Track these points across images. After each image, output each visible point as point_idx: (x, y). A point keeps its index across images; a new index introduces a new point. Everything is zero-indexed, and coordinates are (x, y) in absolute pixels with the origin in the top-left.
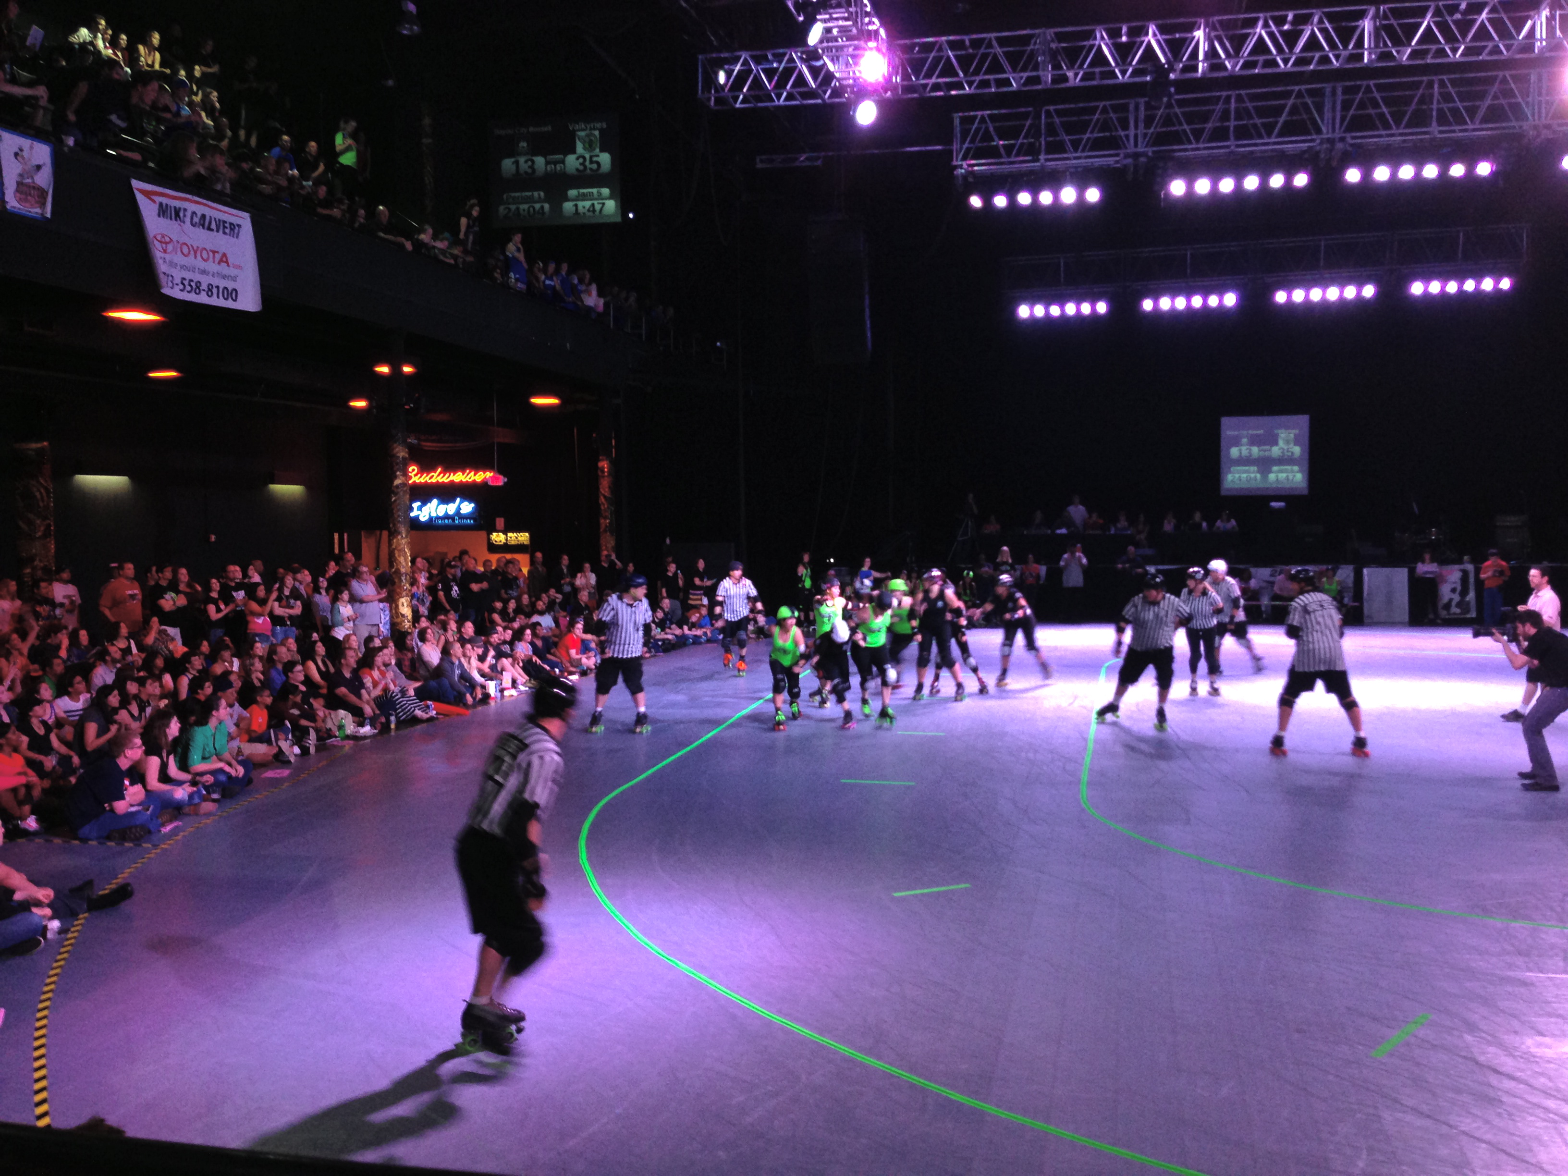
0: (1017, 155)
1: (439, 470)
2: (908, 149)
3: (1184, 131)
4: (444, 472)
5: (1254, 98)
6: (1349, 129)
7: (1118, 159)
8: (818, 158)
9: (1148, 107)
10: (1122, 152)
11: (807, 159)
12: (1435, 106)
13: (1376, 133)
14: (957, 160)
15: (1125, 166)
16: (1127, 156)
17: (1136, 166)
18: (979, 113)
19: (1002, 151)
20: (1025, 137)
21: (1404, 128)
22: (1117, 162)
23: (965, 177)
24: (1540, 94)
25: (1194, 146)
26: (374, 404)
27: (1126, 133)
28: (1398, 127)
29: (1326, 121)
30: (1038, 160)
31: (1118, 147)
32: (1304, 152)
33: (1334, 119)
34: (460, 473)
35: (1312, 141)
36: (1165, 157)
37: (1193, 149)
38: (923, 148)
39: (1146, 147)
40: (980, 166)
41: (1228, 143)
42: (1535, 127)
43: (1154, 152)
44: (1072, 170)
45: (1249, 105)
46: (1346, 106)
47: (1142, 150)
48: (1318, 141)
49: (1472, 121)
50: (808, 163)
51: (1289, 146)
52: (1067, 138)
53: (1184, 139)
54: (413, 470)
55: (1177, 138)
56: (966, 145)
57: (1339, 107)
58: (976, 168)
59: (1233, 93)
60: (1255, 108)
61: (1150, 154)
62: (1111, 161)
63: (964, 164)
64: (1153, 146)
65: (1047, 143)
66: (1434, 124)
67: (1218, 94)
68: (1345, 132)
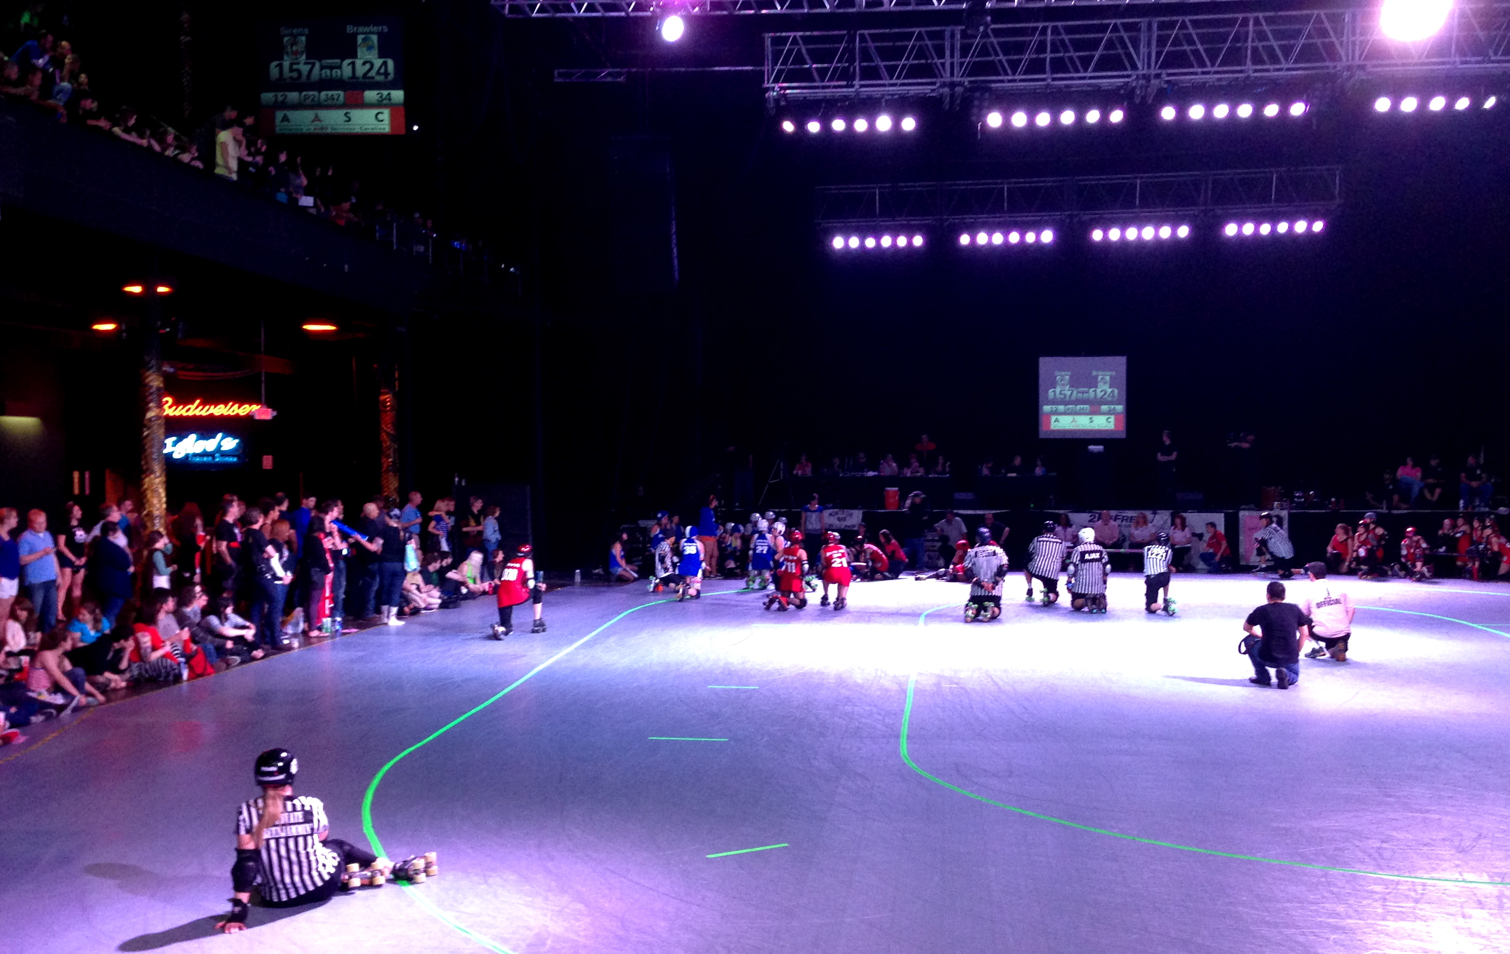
0: (831, 80)
1: (198, 402)
2: (717, 69)
3: (1000, 61)
4: (203, 404)
5: (1069, 30)
6: (1165, 65)
7: (934, 87)
8: (619, 74)
9: (964, 35)
10: (939, 81)
11: (609, 74)
12: (1249, 44)
13: (1191, 70)
14: (768, 83)
15: (941, 95)
16: (943, 85)
17: (952, 96)
18: (792, 34)
19: (815, 74)
20: (839, 61)
21: (1219, 66)
22: (933, 91)
23: (777, 100)
24: (1354, 34)
25: (1010, 78)
26: (124, 327)
27: (943, 61)
28: (1213, 65)
29: (1141, 57)
30: (852, 86)
31: (935, 76)
32: (1120, 87)
33: (1149, 54)
34: (222, 406)
35: (1129, 76)
36: (984, 88)
37: (1010, 81)
38: (733, 69)
39: (962, 76)
40: (794, 90)
41: (1044, 76)
42: (1349, 68)
43: (970, 82)
44: (888, 97)
45: (1066, 38)
46: (1162, 41)
47: (959, 79)
48: (1134, 77)
49: (1287, 60)
50: (609, 79)
51: (1105, 81)
52: (882, 64)
53: (1000, 69)
54: (167, 402)
55: (992, 69)
56: (777, 68)
57: (1154, 43)
58: (788, 91)
59: (1050, 25)
60: (1070, 40)
61: (966, 83)
62: (927, 89)
63: (777, 86)
64: (969, 76)
65: (861, 68)
66: (1249, 62)
67: (1034, 25)
68: (1160, 68)
